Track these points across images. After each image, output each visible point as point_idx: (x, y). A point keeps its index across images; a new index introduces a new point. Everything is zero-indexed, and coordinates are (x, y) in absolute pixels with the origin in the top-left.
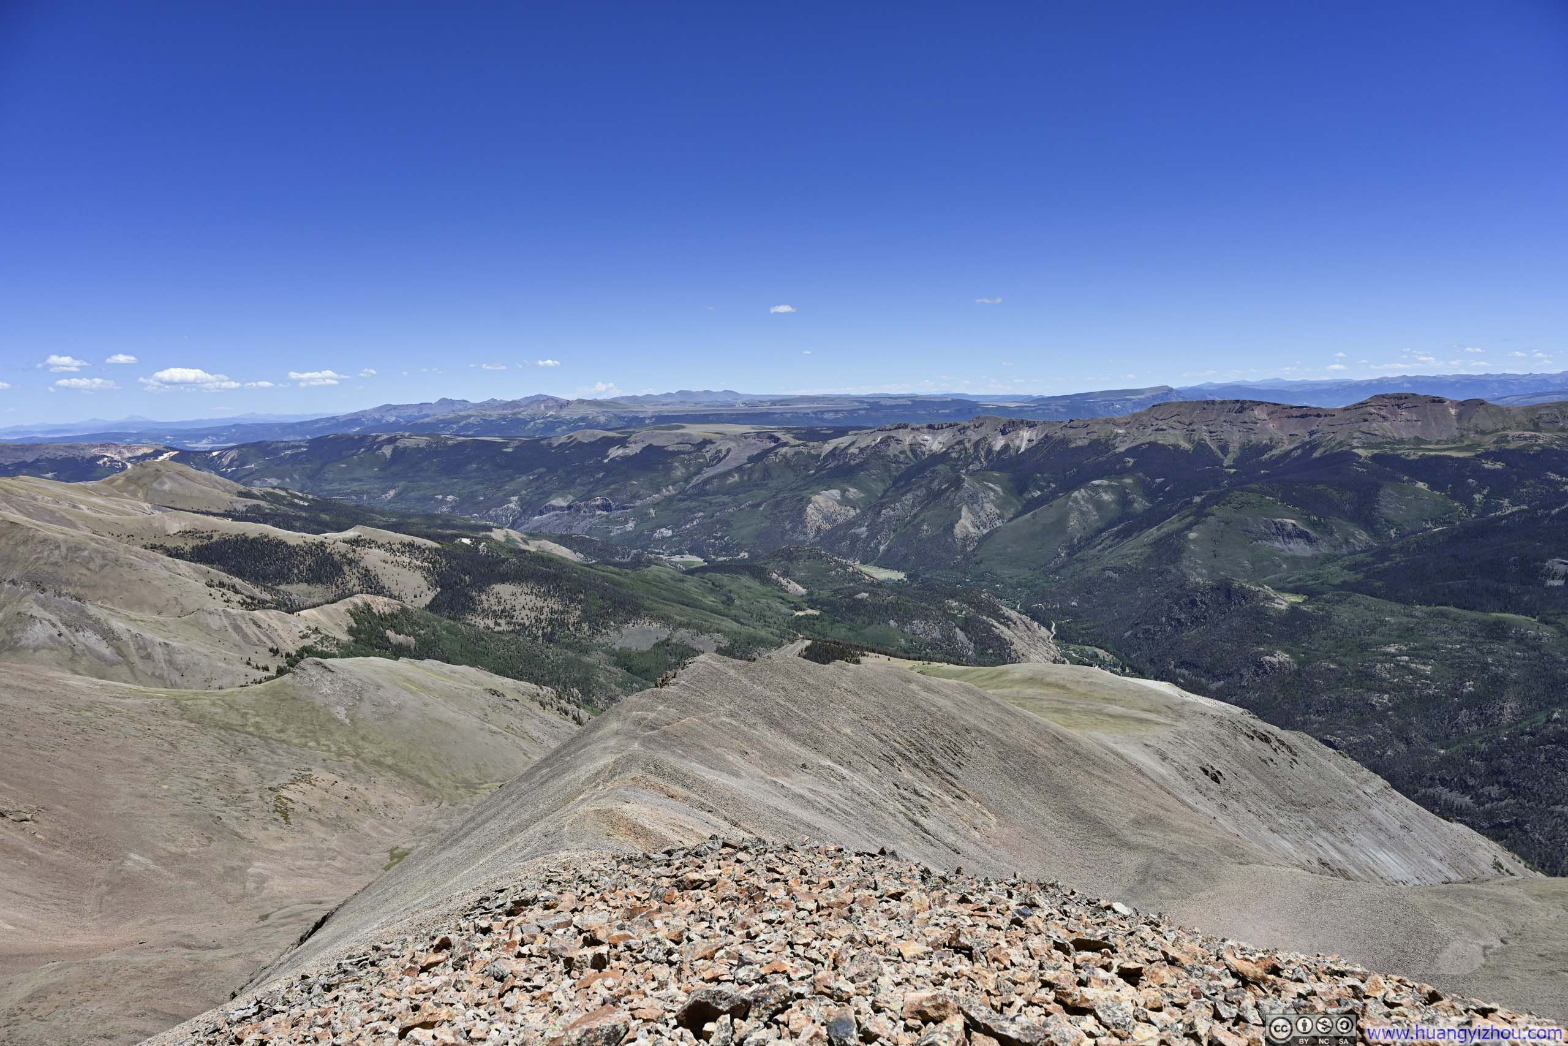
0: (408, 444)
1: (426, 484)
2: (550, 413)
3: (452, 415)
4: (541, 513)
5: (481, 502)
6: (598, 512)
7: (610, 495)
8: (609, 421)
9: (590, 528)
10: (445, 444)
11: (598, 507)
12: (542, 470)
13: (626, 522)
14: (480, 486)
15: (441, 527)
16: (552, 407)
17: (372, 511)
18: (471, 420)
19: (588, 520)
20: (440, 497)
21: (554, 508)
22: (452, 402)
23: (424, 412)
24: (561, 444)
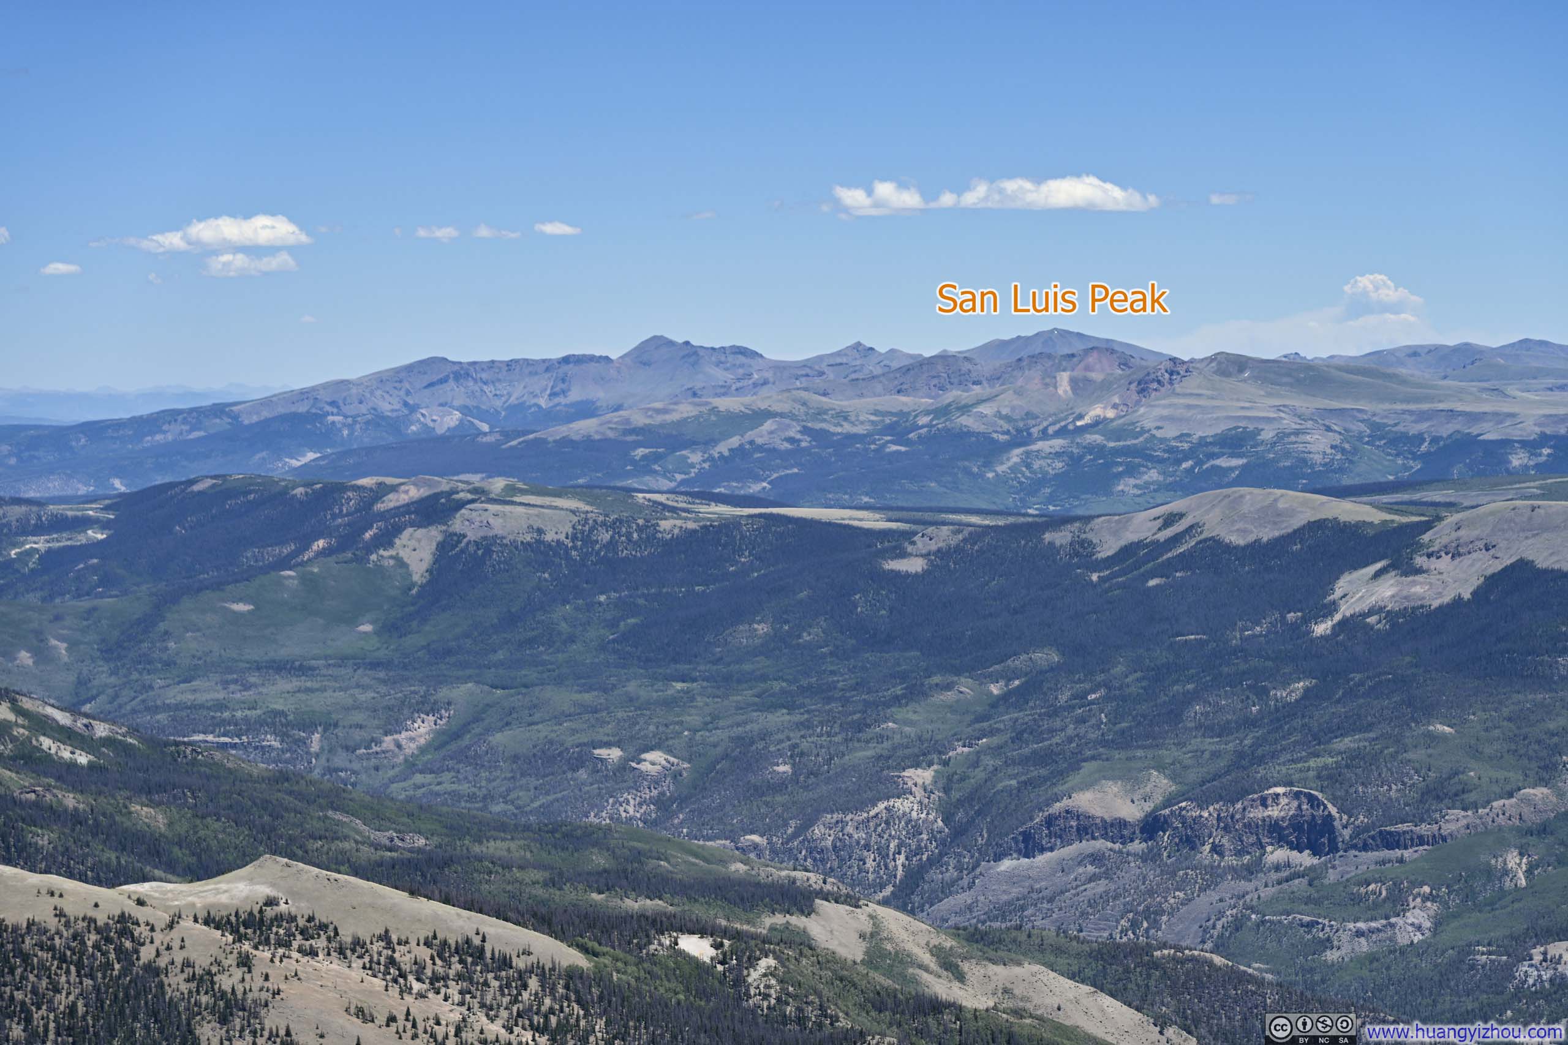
0: (498, 527)
1: (563, 698)
2: (1096, 411)
3: (686, 410)
4: (1029, 846)
5: (780, 786)
6: (1277, 855)
7: (1330, 778)
8: (1349, 453)
9: (1238, 925)
10: (649, 532)
11: (1277, 832)
12: (1046, 657)
13: (1397, 902)
14: (779, 718)
15: (606, 881)
16: (1106, 387)
17: (336, 799)
18: (764, 433)
19: (1230, 886)
20: (614, 754)
21: (1086, 827)
22: (690, 354)
23: (576, 395)
24: (1128, 551)
